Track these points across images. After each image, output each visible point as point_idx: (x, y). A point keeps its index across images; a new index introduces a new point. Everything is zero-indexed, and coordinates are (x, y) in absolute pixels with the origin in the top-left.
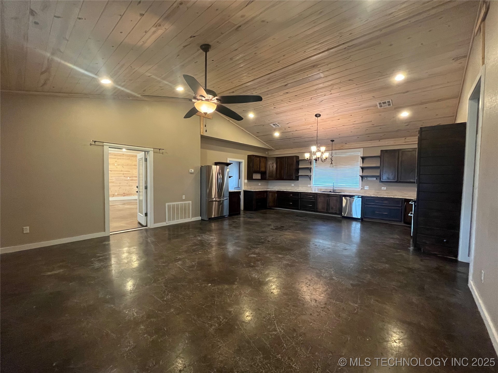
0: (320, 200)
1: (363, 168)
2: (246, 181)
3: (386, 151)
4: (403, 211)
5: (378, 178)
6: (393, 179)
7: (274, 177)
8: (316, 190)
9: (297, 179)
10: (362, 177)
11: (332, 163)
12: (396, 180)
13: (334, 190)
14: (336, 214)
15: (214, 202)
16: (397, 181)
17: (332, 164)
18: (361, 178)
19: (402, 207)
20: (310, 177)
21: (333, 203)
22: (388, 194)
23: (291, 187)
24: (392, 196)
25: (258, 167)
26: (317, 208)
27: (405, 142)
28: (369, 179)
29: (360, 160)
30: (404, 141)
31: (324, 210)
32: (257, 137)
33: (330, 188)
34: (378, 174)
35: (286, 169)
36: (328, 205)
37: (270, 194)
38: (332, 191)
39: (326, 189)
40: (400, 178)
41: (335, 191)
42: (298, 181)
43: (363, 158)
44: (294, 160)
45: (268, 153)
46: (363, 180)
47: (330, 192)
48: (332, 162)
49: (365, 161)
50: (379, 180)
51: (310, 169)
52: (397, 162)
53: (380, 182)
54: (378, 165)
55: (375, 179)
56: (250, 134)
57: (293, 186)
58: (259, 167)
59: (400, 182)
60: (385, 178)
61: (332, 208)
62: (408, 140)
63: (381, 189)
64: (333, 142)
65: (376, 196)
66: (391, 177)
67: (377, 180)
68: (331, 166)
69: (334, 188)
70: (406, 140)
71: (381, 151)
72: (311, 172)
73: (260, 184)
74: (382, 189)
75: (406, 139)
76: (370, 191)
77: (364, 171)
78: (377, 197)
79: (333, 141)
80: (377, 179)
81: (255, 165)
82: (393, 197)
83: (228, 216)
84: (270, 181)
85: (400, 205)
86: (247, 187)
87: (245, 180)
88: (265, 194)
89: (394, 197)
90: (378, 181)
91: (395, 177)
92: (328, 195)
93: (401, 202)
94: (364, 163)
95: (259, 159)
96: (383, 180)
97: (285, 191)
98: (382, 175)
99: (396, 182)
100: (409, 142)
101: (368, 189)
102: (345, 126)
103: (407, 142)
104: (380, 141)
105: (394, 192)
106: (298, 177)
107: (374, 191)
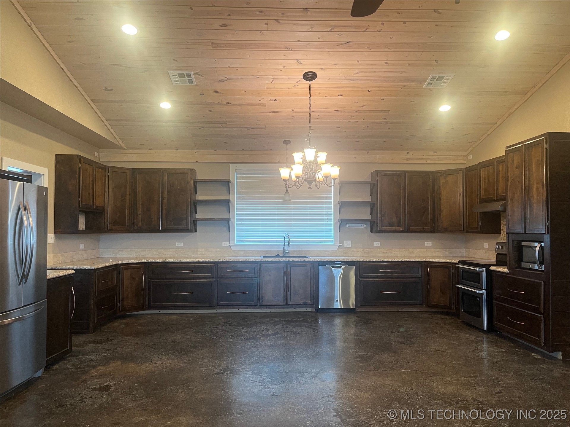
0: (268, 277)
1: (340, 205)
2: (52, 237)
3: (386, 173)
4: (423, 284)
10: (340, 223)
12: (403, 228)
13: (286, 253)
14: (305, 305)
17: (286, 194)
18: (338, 225)
19: (422, 277)
20: (227, 224)
21: (297, 281)
23: (174, 251)
25: (89, 194)
26: (261, 298)
27: (407, 159)
30: (406, 157)
31: (278, 300)
33: (276, 248)
35: (165, 201)
36: (287, 286)
37: (128, 273)
38: (281, 255)
41: (287, 255)
42: (195, 233)
44: (187, 180)
46: (342, 229)
47: (278, 256)
48: (287, 190)
49: (342, 190)
52: (402, 195)
54: (368, 198)
57: (179, 248)
61: (297, 294)
62: (412, 157)
63: (373, 246)
66: (395, 222)
70: (409, 157)
71: (378, 172)
72: (229, 212)
73: (82, 246)
74: (375, 245)
75: (409, 154)
76: (354, 250)
77: (344, 210)
79: (288, 142)
81: (83, 188)
84: (104, 237)
85: (420, 275)
86: (54, 257)
88: (115, 275)
89: (410, 260)
91: (401, 223)
92: (287, 265)
94: (342, 195)
95: (91, 169)
96: (382, 229)
98: (380, 218)
100: (413, 159)
101: (350, 246)
102: (338, 112)
103: (411, 159)
104: (368, 154)
105: (393, 249)
106: (195, 222)
107: (362, 249)
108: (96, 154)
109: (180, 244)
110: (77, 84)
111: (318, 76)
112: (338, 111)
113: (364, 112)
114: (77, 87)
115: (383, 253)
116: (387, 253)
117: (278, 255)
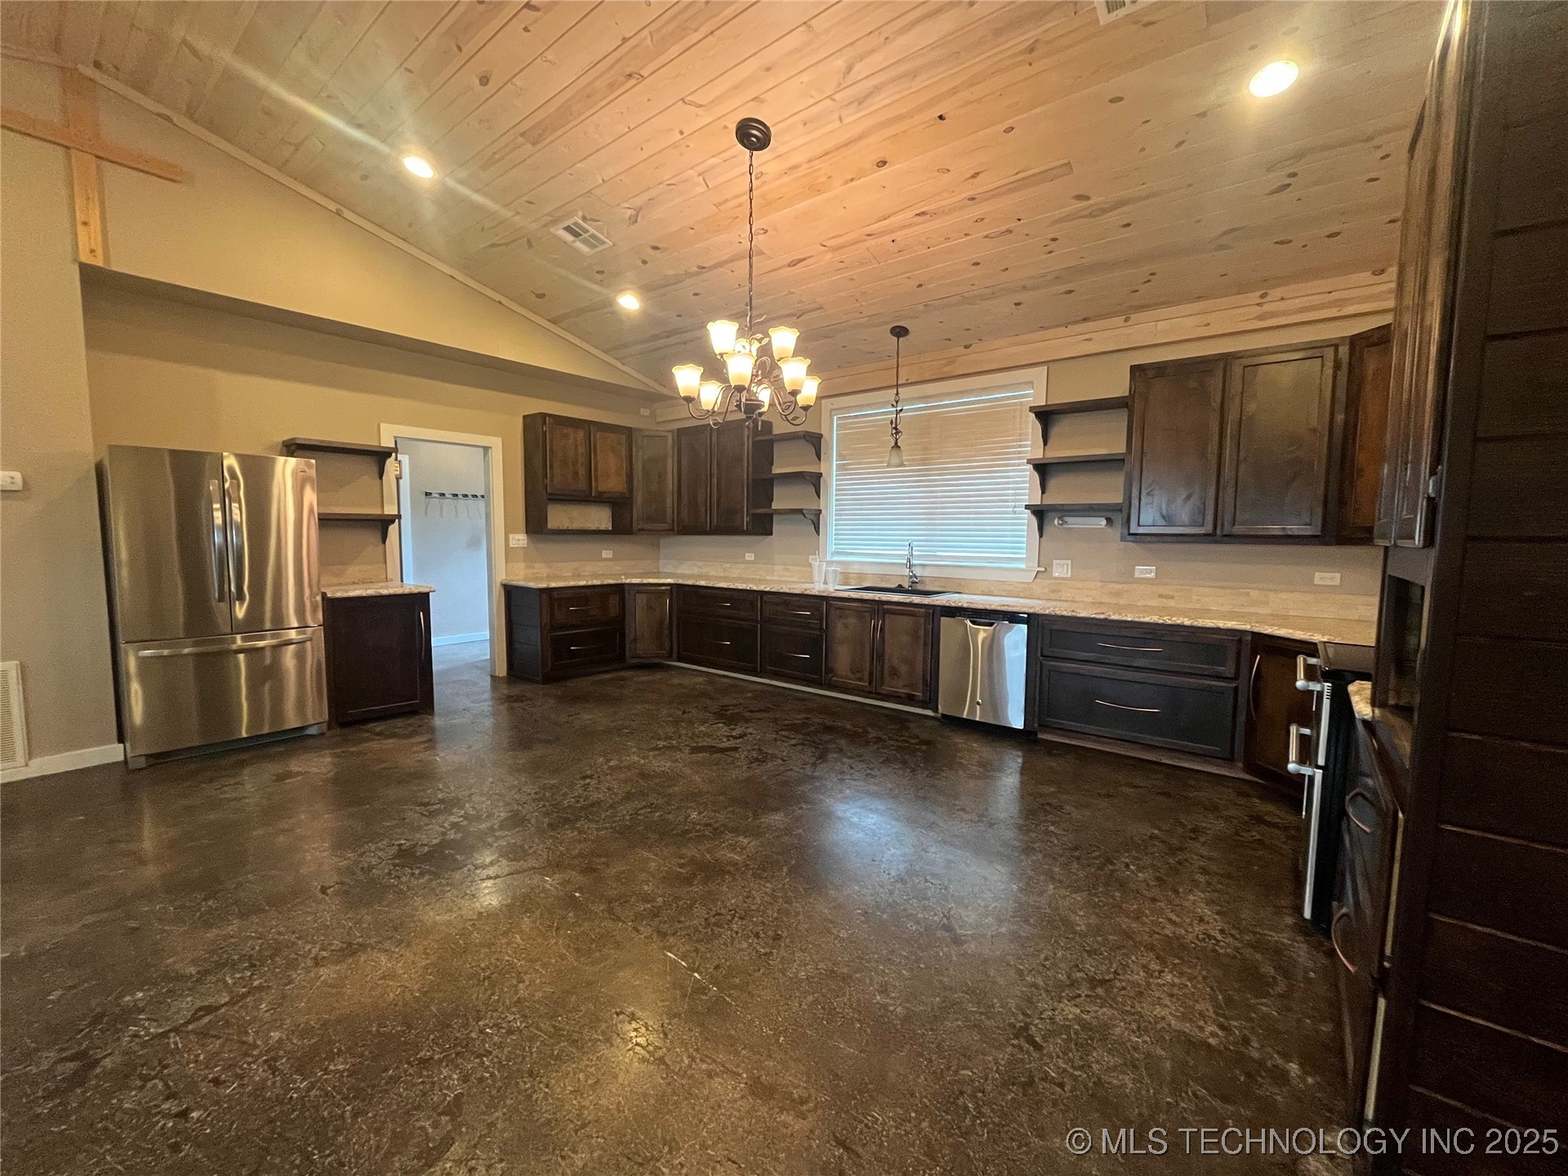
0: (843, 629)
1: (1043, 469)
2: (520, 539)
3: (1160, 369)
4: (1242, 701)
5: (1118, 519)
6: (1193, 524)
7: (669, 520)
8: (830, 579)
9: (762, 526)
10: (1040, 513)
11: (896, 446)
12: (1208, 528)
13: (913, 582)
14: (910, 700)
15: (241, 656)
16: (1214, 534)
17: (895, 452)
18: (1034, 521)
19: (1236, 678)
20: (815, 520)
21: (899, 643)
22: (1164, 600)
23: (743, 566)
24: (1184, 614)
25: (576, 473)
26: (830, 670)
27: (1261, 318)
28: (1074, 522)
29: (1033, 425)
30: (1258, 310)
31: (860, 679)
32: (554, 321)
33: (899, 570)
34: (1117, 498)
35: (715, 480)
36: (878, 655)
37: (641, 600)
38: (907, 588)
39: (883, 577)
40: (1228, 517)
41: (917, 587)
42: (770, 537)
43: (1046, 416)
44: (743, 441)
45: (653, 415)
46: (1047, 529)
48: (896, 443)
49: (1055, 431)
50: (1119, 530)
51: (815, 481)
52: (1215, 428)
53: (1123, 539)
54: (1120, 448)
55: (1104, 522)
56: (504, 301)
57: (749, 562)
58: (582, 472)
59: (1230, 538)
60: (1148, 517)
61: (894, 673)
62: (1282, 306)
63: (1129, 577)
64: (901, 339)
65: (1102, 617)
66: (1184, 512)
67: (1109, 530)
68: (895, 460)
69: (918, 572)
70: (1266, 308)
71: (1136, 370)
72: (819, 497)
73: (606, 554)
74: (1137, 575)
75: (1268, 298)
76: (1079, 584)
77: (1053, 483)
78: (1106, 619)
79: (900, 332)
80: (1109, 521)
81: (556, 464)
82: (1187, 622)
83: (325, 727)
84: (664, 541)
85: (1228, 669)
86: (527, 567)
87: (511, 536)
88: (614, 600)
89: (1195, 624)
90: (1116, 532)
91: (1203, 514)
92: (879, 609)
93: (1231, 655)
94: (1050, 443)
95: (581, 434)
96: (1141, 530)
97: (703, 583)
98: (1135, 502)
99: (1210, 538)
100: (1284, 313)
101: (1069, 575)
102: (928, 216)
103: (1273, 315)
104: (1127, 324)
105: (1195, 589)
106: (769, 517)
107: (1100, 584)
108: (645, 412)
109: (750, 557)
110: (497, 297)
111: (773, 126)
112: (923, 213)
113: (994, 194)
114: (500, 303)
115: (1160, 596)
116: (1173, 598)
117: (900, 586)
